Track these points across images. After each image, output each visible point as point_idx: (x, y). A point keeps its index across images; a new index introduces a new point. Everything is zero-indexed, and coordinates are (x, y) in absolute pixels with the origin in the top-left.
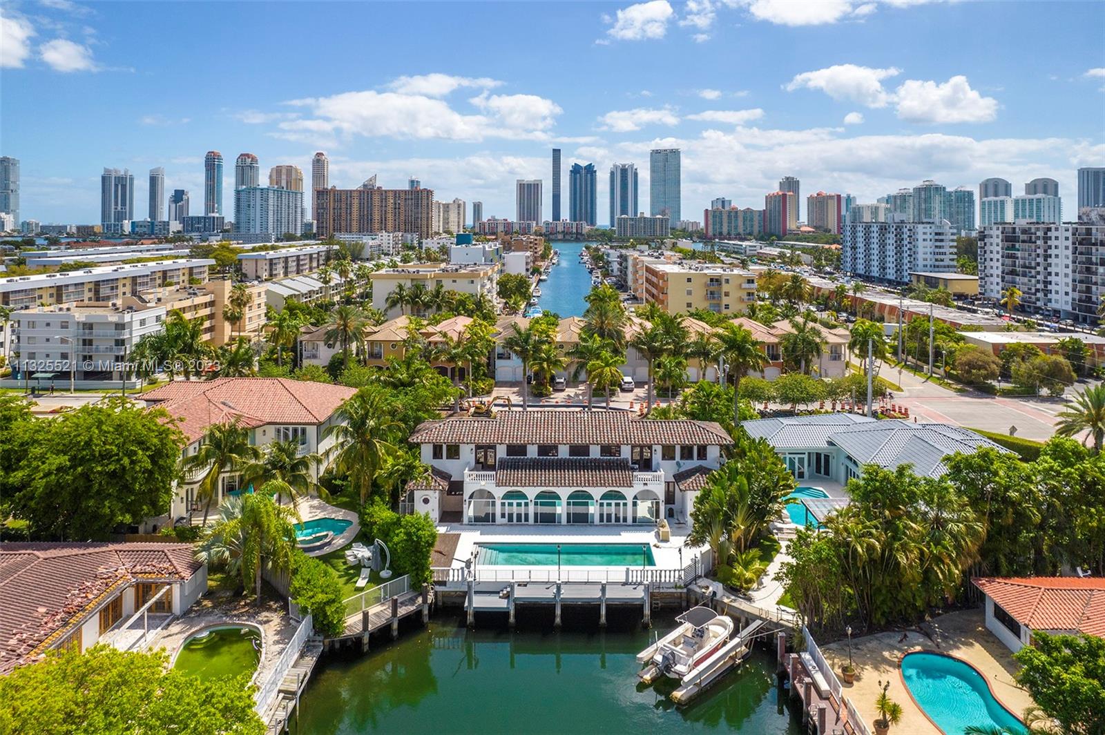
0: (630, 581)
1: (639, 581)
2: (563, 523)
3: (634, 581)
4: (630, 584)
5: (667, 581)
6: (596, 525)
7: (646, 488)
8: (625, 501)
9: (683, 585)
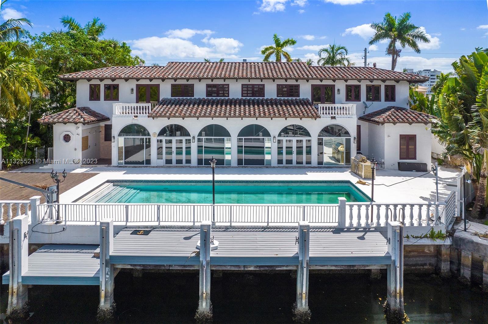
0: (347, 224)
1: (363, 224)
2: (232, 165)
3: (355, 224)
4: (349, 230)
5: (416, 224)
6: (274, 167)
7: (334, 122)
8: (308, 138)
9: (444, 232)
